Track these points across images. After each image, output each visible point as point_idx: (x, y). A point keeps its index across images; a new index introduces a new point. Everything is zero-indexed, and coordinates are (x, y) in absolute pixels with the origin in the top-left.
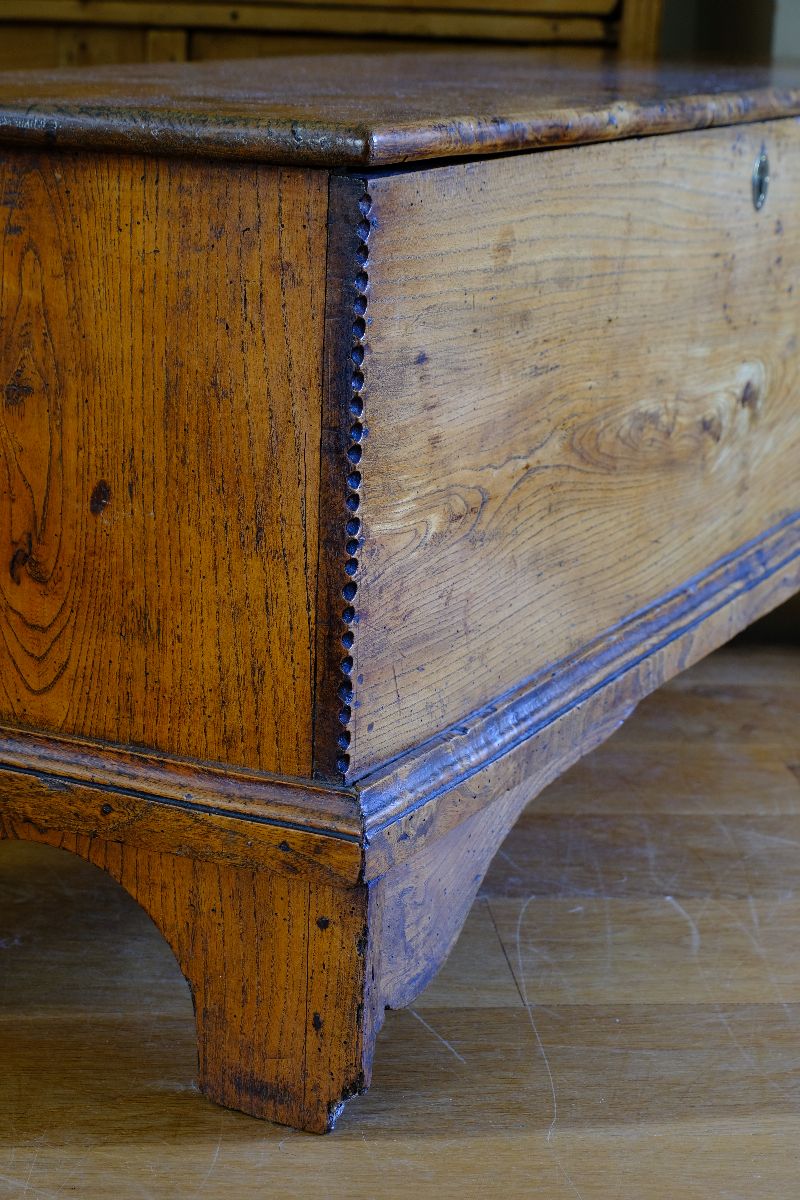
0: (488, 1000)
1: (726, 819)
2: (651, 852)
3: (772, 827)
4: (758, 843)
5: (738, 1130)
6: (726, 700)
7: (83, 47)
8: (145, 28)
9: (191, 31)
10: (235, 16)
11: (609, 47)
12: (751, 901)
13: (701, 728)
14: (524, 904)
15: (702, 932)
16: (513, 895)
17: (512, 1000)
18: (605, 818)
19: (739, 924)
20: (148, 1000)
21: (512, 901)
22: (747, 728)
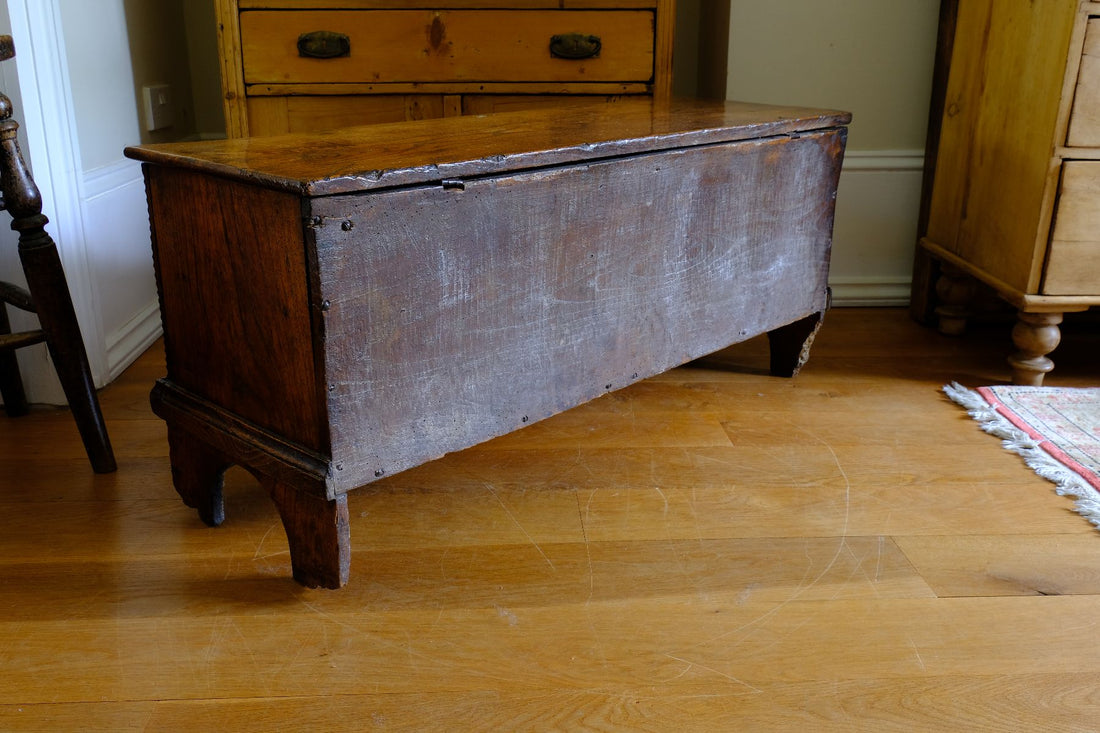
0: (570, 539)
1: (689, 449)
2: (653, 465)
3: (708, 453)
4: (701, 460)
5: (670, 601)
6: (697, 390)
7: (416, 104)
8: (443, 95)
9: (463, 95)
10: (482, 88)
11: (649, 94)
12: (694, 489)
13: (685, 404)
14: (592, 492)
15: (669, 504)
16: (587, 488)
17: (580, 539)
18: (635, 449)
19: (687, 501)
20: (421, 541)
21: (588, 491)
22: (705, 404)
